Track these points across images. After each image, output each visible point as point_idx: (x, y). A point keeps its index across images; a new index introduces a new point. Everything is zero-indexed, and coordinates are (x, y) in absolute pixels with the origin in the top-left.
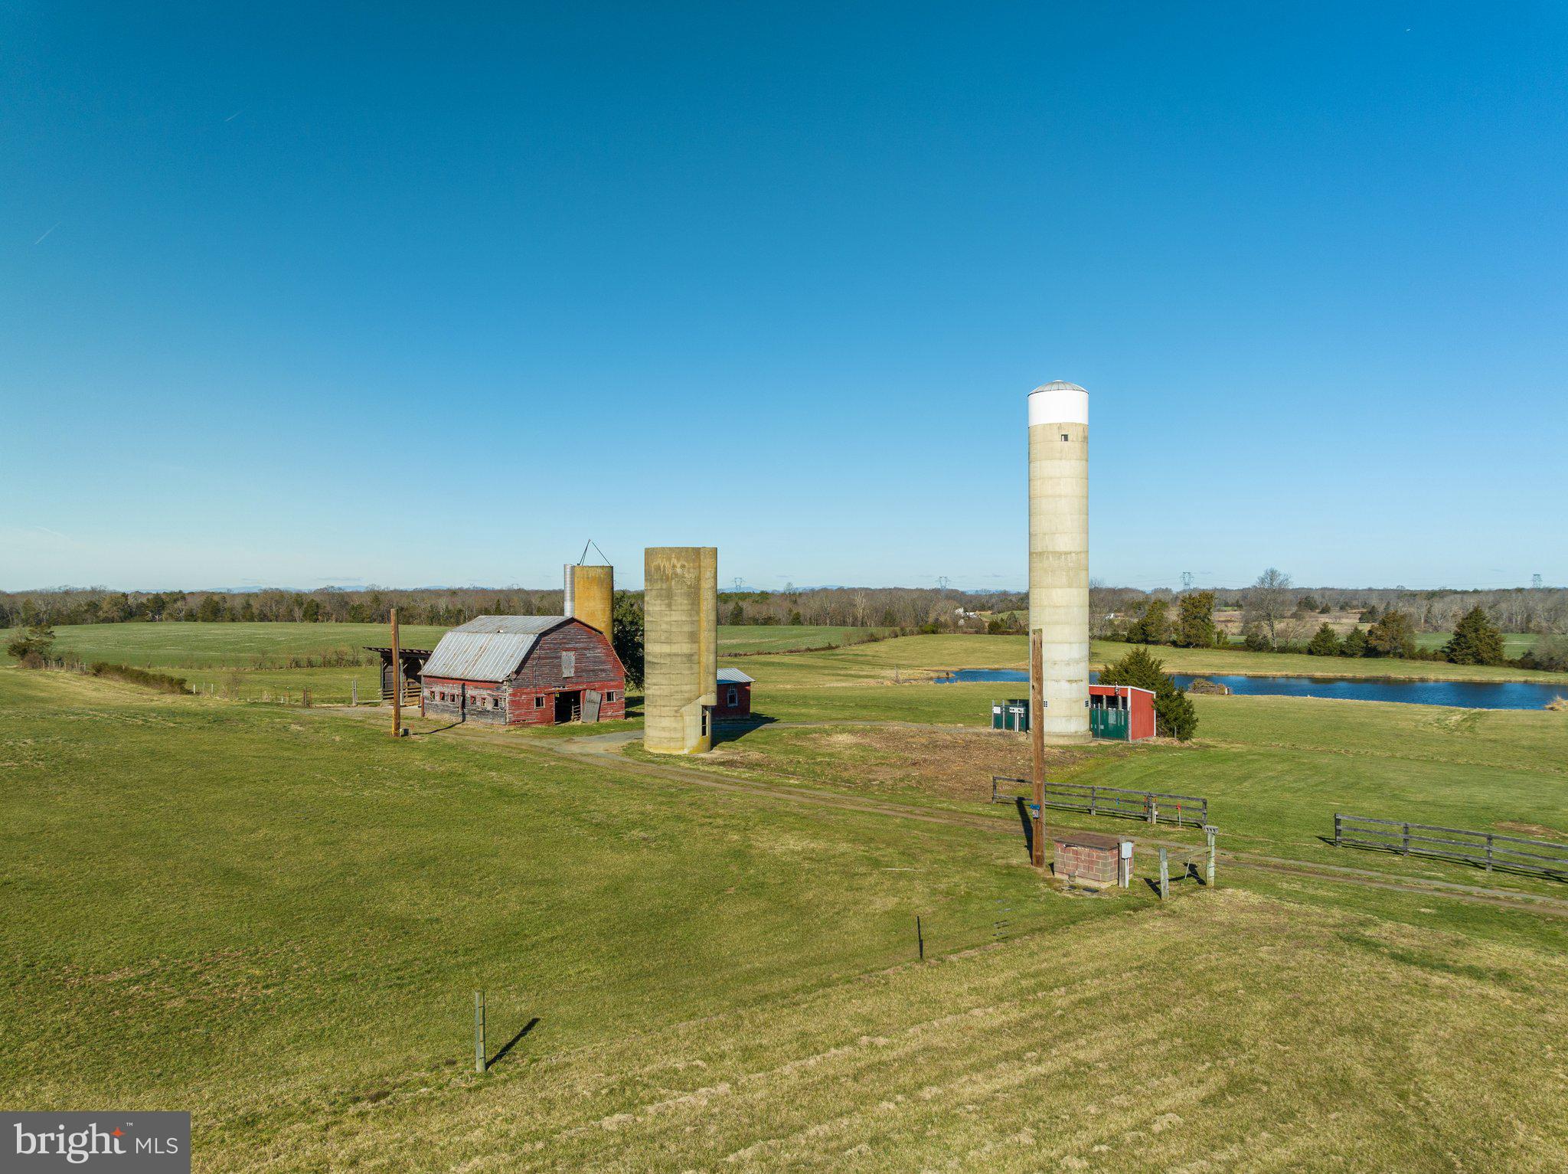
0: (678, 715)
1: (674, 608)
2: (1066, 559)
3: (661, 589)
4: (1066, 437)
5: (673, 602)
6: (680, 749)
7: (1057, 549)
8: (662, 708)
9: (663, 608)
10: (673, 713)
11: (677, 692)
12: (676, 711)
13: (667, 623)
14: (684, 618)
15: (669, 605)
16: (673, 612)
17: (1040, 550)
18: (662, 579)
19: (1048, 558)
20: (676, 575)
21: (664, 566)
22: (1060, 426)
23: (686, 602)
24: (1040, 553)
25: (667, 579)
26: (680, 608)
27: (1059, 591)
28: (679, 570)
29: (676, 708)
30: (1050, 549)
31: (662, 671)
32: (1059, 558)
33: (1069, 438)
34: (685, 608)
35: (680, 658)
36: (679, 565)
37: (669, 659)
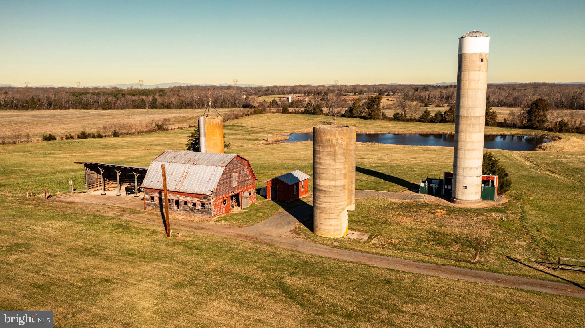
0: (339, 217)
1: (337, 161)
2: (479, 119)
3: (330, 151)
4: (482, 60)
5: (337, 158)
6: (339, 235)
7: (476, 115)
8: (331, 215)
9: (331, 161)
10: (337, 217)
11: (338, 206)
12: (338, 216)
13: (333, 170)
14: (342, 167)
15: (335, 160)
16: (336, 164)
17: (466, 115)
18: (331, 146)
19: (471, 119)
20: (339, 143)
21: (332, 139)
22: (481, 55)
23: (343, 158)
24: (466, 116)
25: (334, 146)
26: (340, 161)
27: (475, 135)
28: (340, 141)
29: (338, 214)
30: (472, 115)
31: (331, 195)
32: (476, 119)
33: (484, 60)
34: (343, 161)
35: (340, 188)
36: (340, 138)
37: (334, 189)
